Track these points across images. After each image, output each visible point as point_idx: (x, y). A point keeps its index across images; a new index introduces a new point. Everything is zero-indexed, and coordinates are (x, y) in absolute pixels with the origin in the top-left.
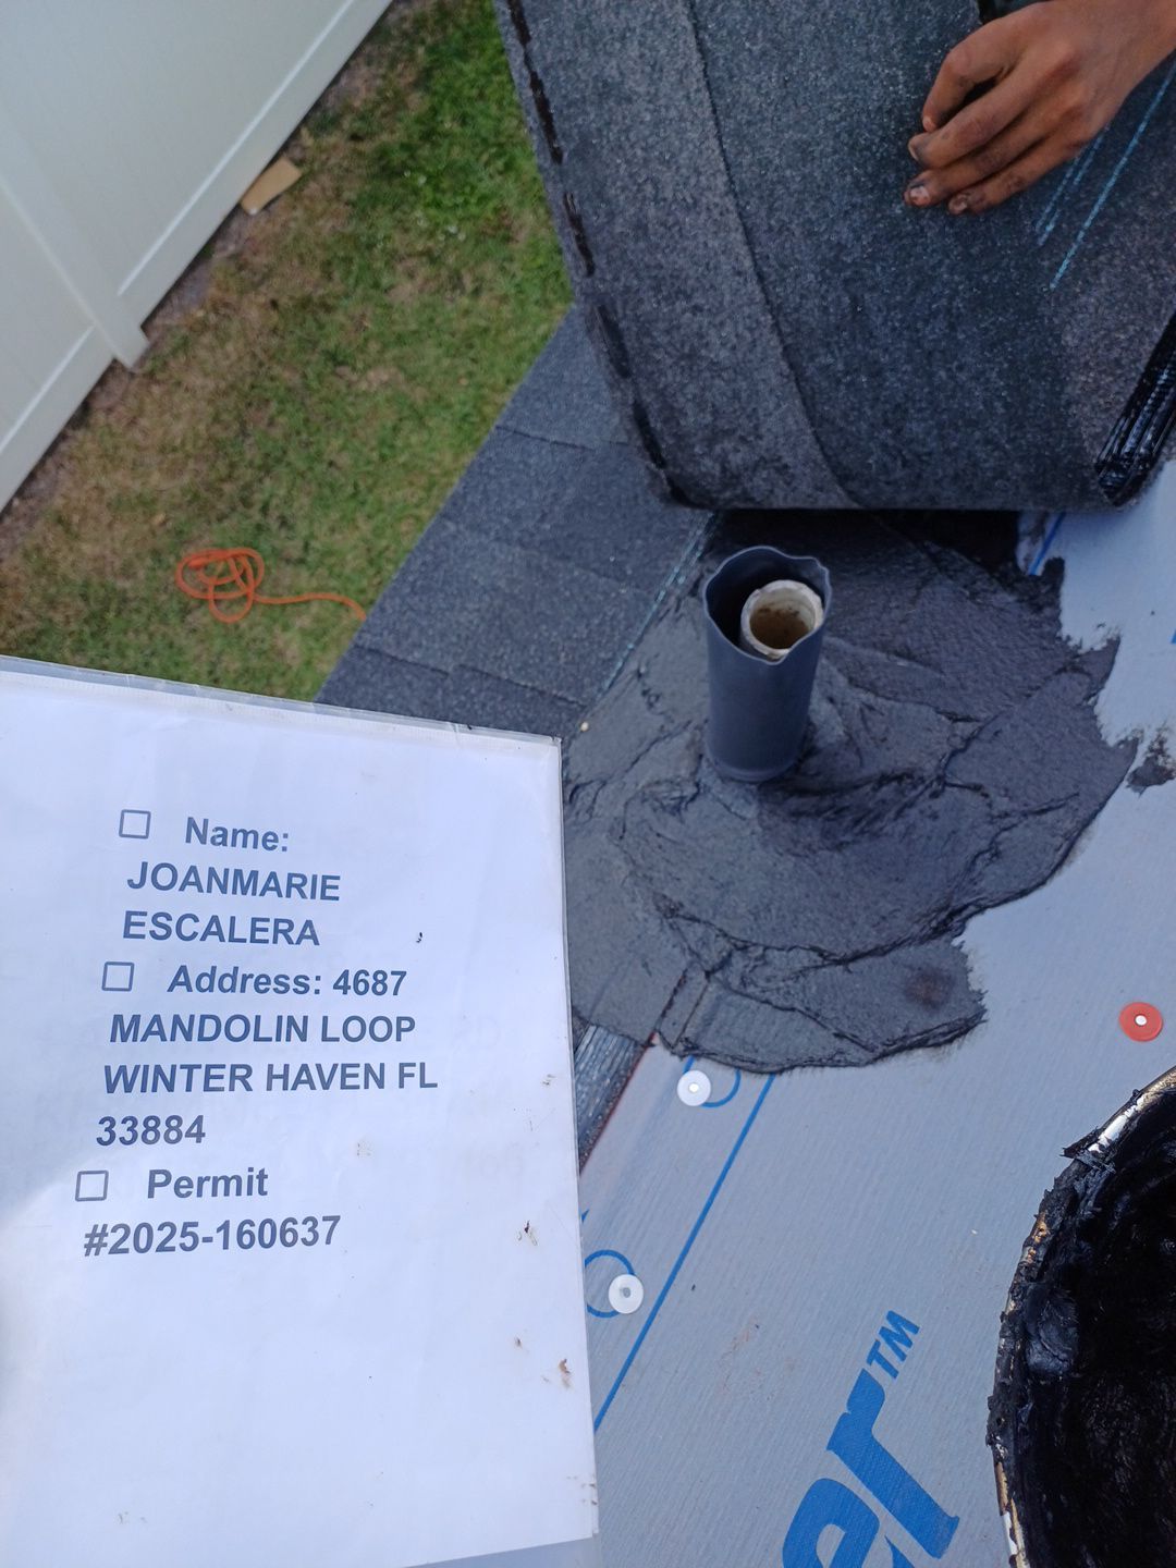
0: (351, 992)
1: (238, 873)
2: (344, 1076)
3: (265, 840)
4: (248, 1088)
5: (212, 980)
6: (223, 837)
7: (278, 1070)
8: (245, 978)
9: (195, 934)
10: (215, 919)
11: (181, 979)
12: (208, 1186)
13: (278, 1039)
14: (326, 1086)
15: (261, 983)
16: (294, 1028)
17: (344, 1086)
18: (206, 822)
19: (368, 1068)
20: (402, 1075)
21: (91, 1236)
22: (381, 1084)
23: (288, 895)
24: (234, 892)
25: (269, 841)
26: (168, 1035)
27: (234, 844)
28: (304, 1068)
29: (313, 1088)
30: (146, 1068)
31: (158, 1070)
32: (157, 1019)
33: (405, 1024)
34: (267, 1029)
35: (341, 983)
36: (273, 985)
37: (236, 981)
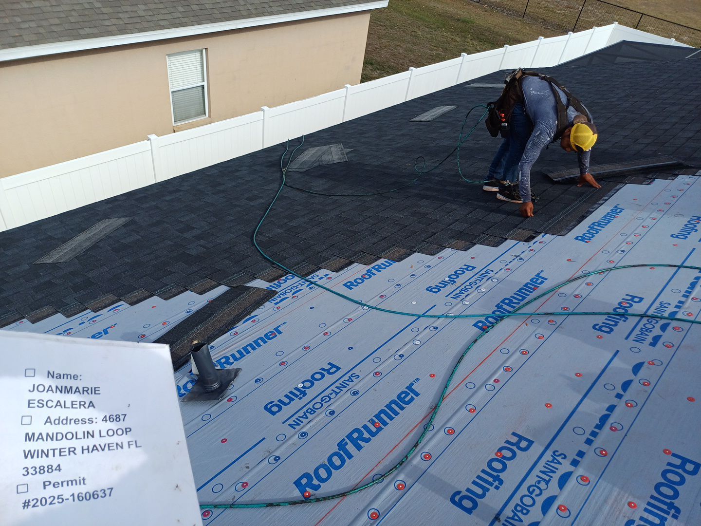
0: (108, 421)
1: (66, 387)
2: (109, 447)
3: (74, 377)
4: (75, 454)
5: (59, 421)
6: (59, 376)
7: (85, 447)
8: (70, 420)
9: (52, 406)
10: (58, 401)
11: (48, 420)
12: (65, 484)
13: (84, 438)
14: (103, 450)
15: (76, 421)
16: (90, 434)
17: (109, 449)
18: (53, 372)
19: (117, 444)
20: (129, 445)
21: (25, 503)
22: (122, 447)
23: (83, 393)
24: (65, 393)
25: (75, 377)
26: (45, 439)
27: (64, 378)
28: (95, 446)
29: (98, 451)
30: (38, 451)
31: (42, 451)
32: (41, 434)
33: (128, 430)
34: (80, 435)
35: (105, 419)
36: (81, 422)
37: (68, 421)
